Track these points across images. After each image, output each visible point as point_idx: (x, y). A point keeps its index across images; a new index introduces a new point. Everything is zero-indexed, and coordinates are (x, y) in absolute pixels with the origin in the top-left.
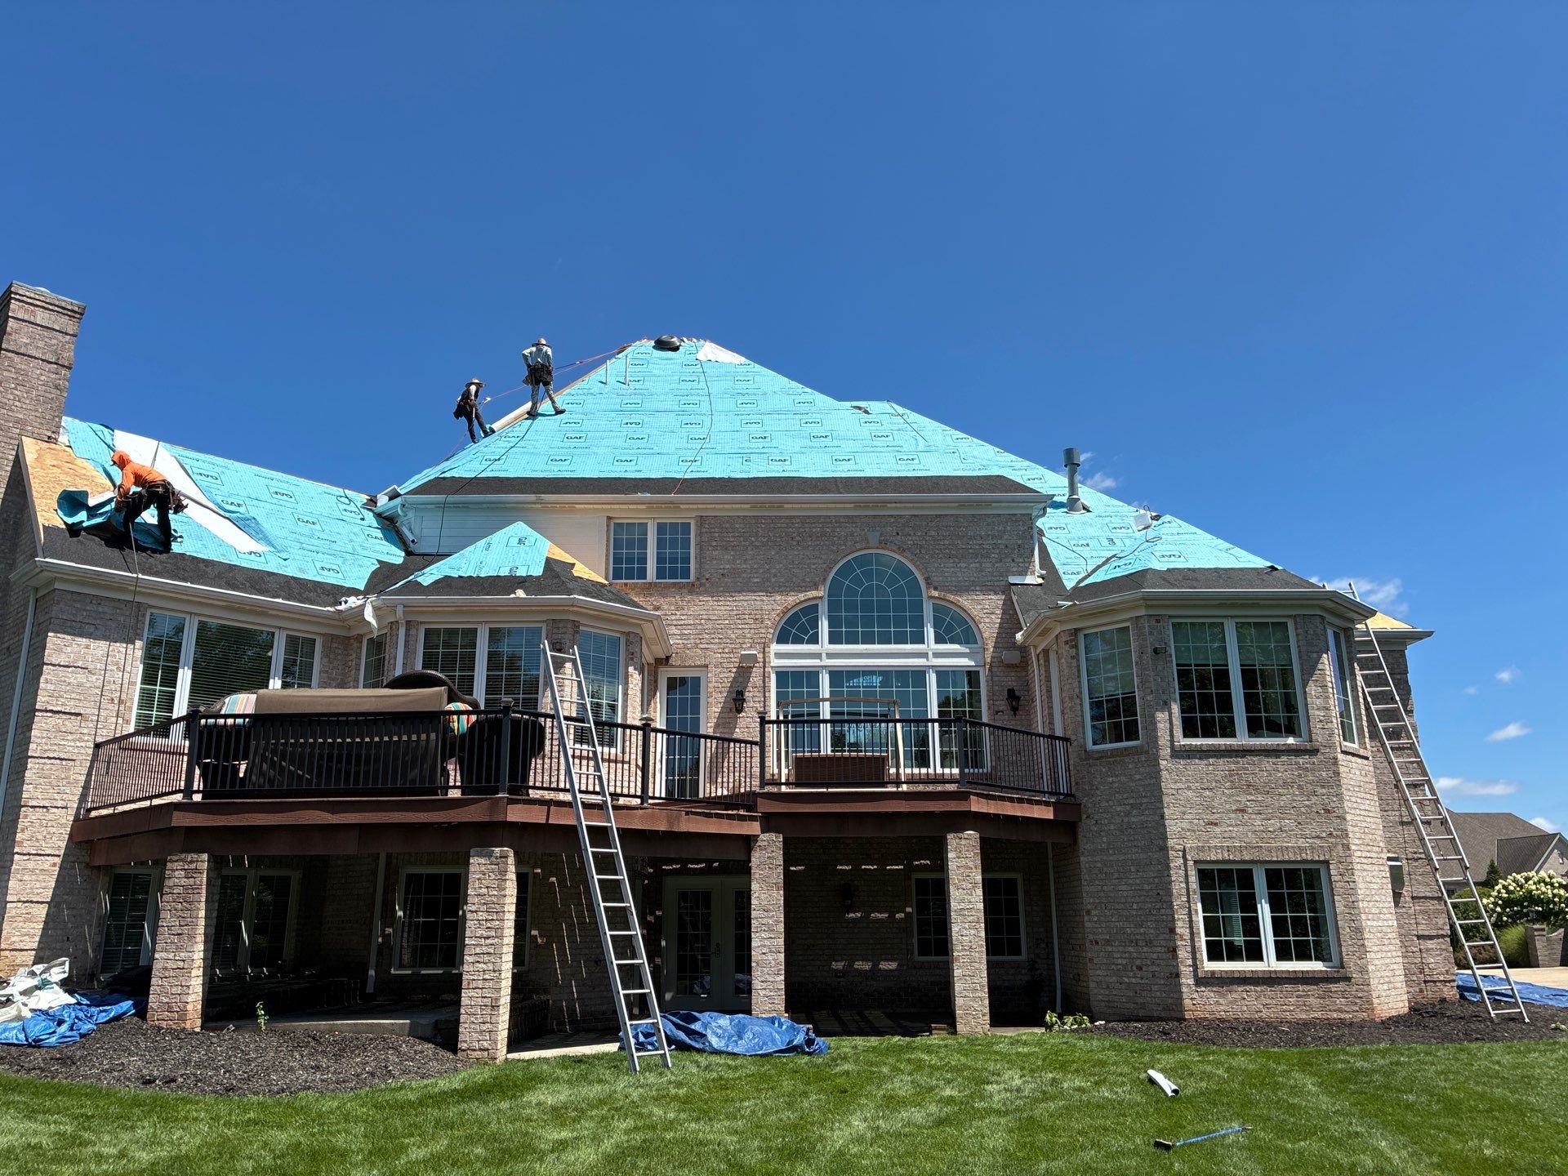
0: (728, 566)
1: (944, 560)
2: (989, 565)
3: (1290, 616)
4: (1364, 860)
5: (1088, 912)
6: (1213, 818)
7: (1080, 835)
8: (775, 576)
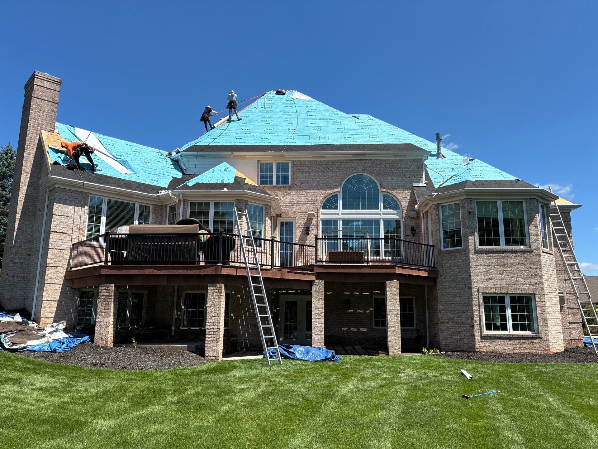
0: (303, 180)
1: (388, 177)
2: (405, 179)
3: (524, 199)
4: (550, 294)
5: (440, 311)
6: (489, 277)
7: (438, 283)
8: (322, 183)
